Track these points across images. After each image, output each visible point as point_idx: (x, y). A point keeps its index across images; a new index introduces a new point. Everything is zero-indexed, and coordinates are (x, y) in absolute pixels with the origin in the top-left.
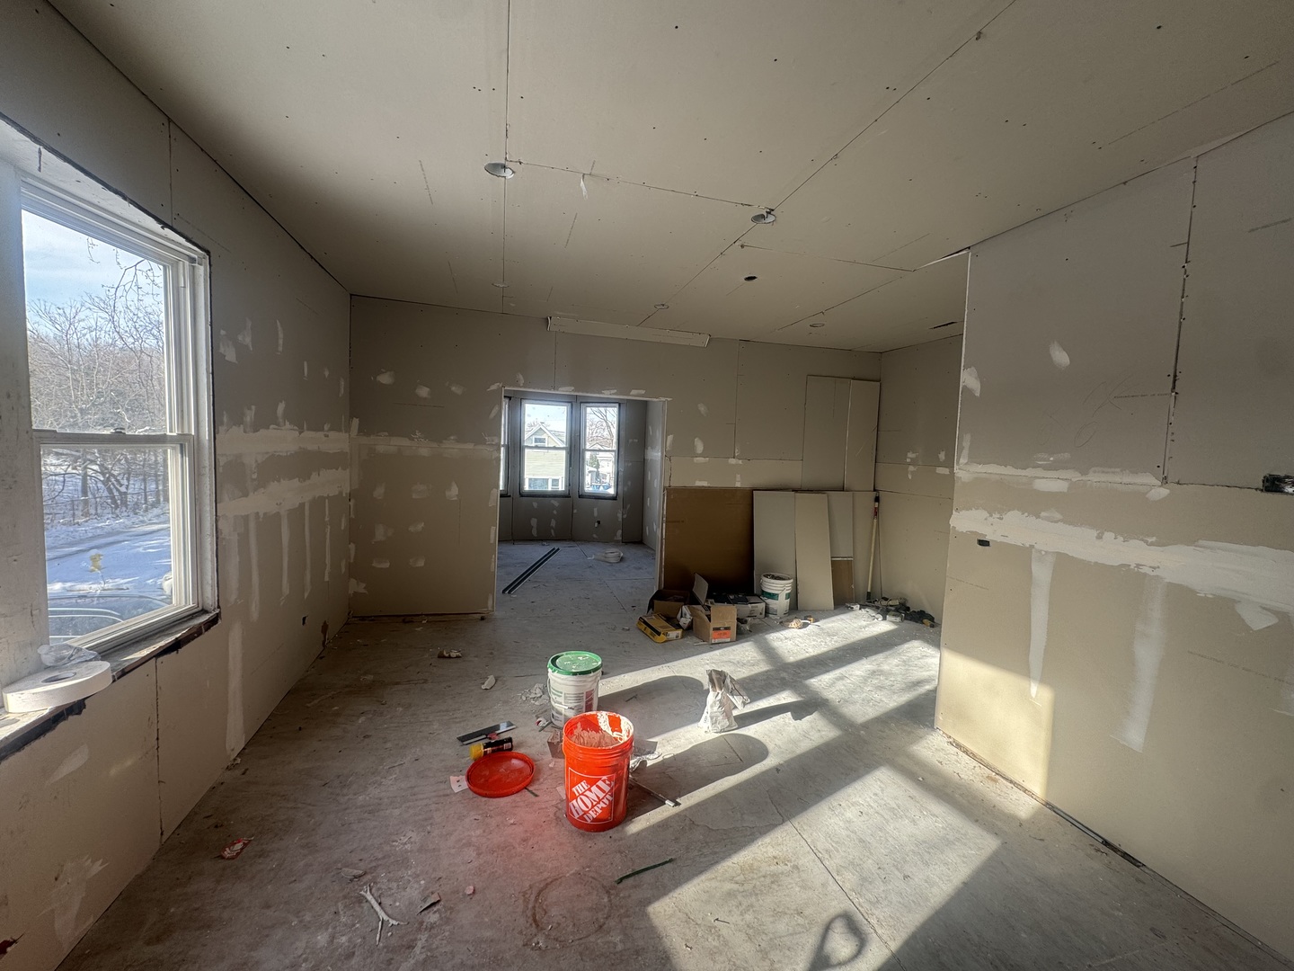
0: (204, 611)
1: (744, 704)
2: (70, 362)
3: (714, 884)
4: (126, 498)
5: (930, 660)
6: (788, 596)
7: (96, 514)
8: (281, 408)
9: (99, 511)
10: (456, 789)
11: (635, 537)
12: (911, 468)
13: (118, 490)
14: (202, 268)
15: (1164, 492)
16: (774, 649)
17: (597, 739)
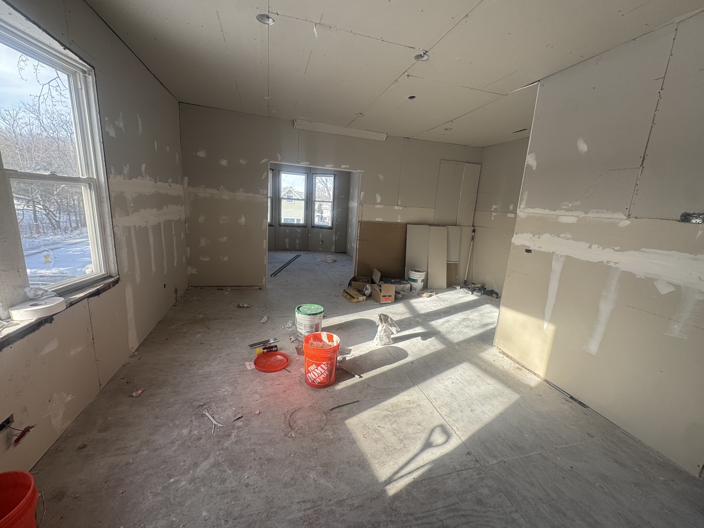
0: (111, 277)
1: (398, 332)
2: (17, 144)
3: (378, 412)
4: (60, 224)
5: (493, 314)
6: (423, 281)
7: (44, 233)
8: (143, 167)
9: (45, 231)
10: (249, 368)
11: (342, 250)
12: (494, 214)
13: (54, 219)
14: (90, 77)
15: (628, 222)
16: (413, 307)
17: (321, 346)
